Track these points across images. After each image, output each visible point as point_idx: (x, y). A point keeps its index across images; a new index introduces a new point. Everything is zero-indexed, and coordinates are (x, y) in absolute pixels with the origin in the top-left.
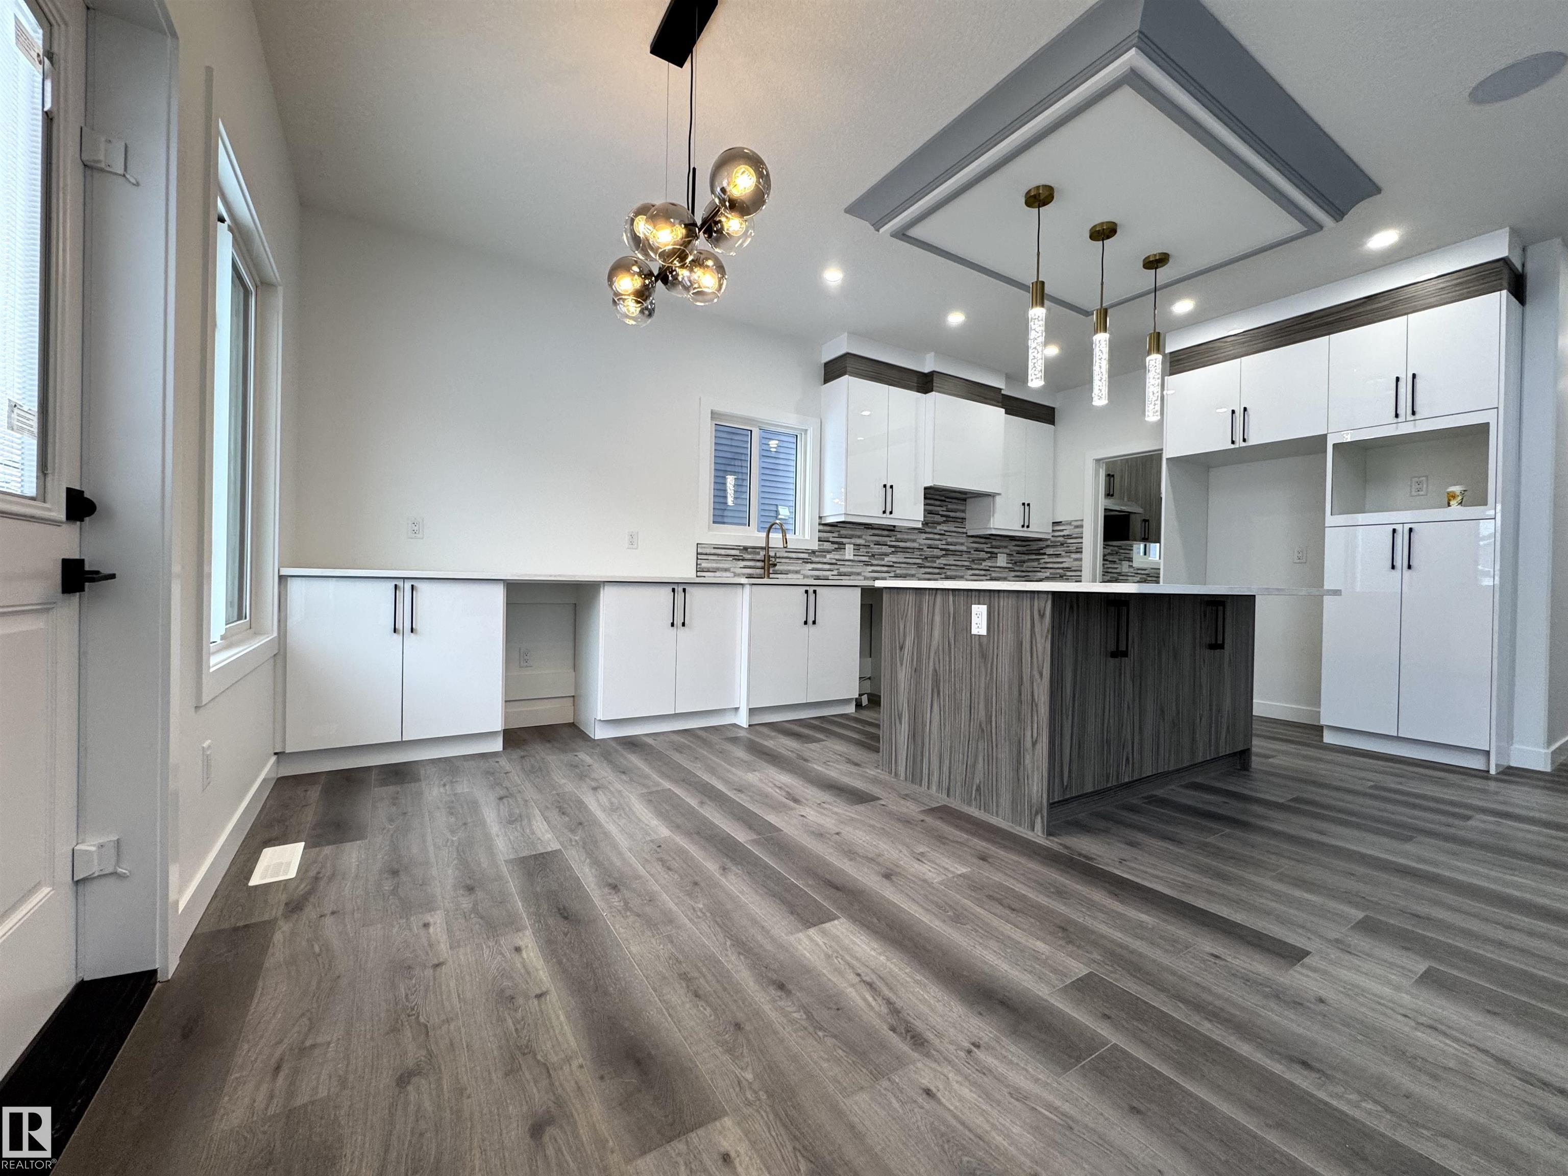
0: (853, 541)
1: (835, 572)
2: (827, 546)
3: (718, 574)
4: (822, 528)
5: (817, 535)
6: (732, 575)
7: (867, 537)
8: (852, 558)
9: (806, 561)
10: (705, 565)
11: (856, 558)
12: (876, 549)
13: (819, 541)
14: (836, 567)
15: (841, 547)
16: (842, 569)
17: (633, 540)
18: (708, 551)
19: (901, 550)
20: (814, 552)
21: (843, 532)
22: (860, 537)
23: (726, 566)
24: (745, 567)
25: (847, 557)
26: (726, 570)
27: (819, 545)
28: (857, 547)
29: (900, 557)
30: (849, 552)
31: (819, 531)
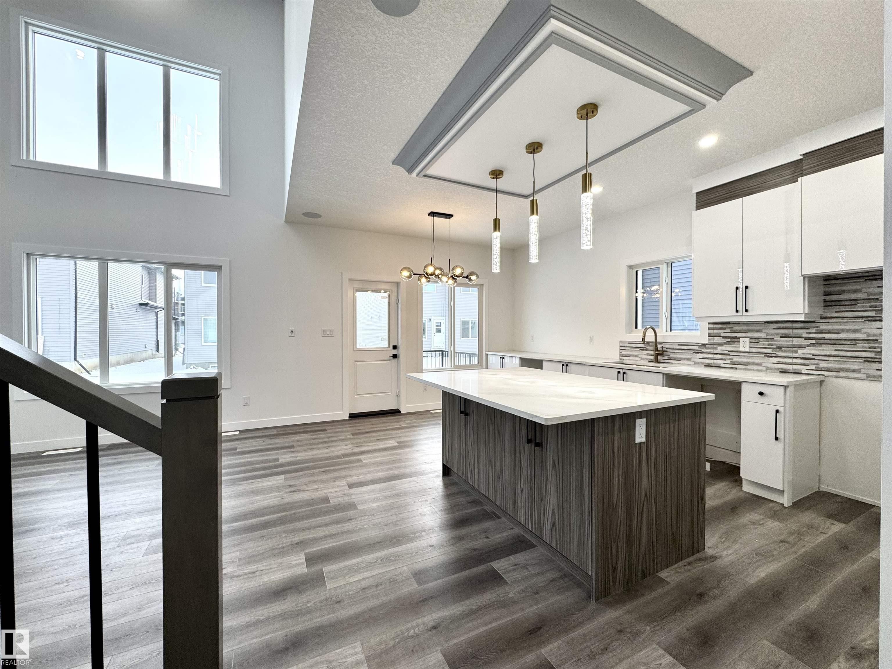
0: (750, 335)
1: (728, 362)
2: (717, 340)
3: (631, 358)
4: (712, 326)
5: (707, 332)
6: (640, 359)
7: (771, 331)
8: (747, 349)
9: (696, 352)
10: (624, 353)
11: (754, 350)
12: (784, 342)
13: (709, 336)
14: (728, 357)
15: (734, 340)
16: (736, 359)
17: (591, 339)
18: (625, 345)
19: (829, 342)
20: (704, 345)
21: (736, 328)
22: (758, 331)
23: (636, 353)
24: (648, 355)
25: (741, 349)
26: (636, 356)
27: (709, 340)
28: (755, 341)
29: (828, 350)
30: (744, 344)
31: (709, 329)
